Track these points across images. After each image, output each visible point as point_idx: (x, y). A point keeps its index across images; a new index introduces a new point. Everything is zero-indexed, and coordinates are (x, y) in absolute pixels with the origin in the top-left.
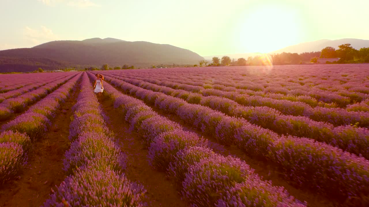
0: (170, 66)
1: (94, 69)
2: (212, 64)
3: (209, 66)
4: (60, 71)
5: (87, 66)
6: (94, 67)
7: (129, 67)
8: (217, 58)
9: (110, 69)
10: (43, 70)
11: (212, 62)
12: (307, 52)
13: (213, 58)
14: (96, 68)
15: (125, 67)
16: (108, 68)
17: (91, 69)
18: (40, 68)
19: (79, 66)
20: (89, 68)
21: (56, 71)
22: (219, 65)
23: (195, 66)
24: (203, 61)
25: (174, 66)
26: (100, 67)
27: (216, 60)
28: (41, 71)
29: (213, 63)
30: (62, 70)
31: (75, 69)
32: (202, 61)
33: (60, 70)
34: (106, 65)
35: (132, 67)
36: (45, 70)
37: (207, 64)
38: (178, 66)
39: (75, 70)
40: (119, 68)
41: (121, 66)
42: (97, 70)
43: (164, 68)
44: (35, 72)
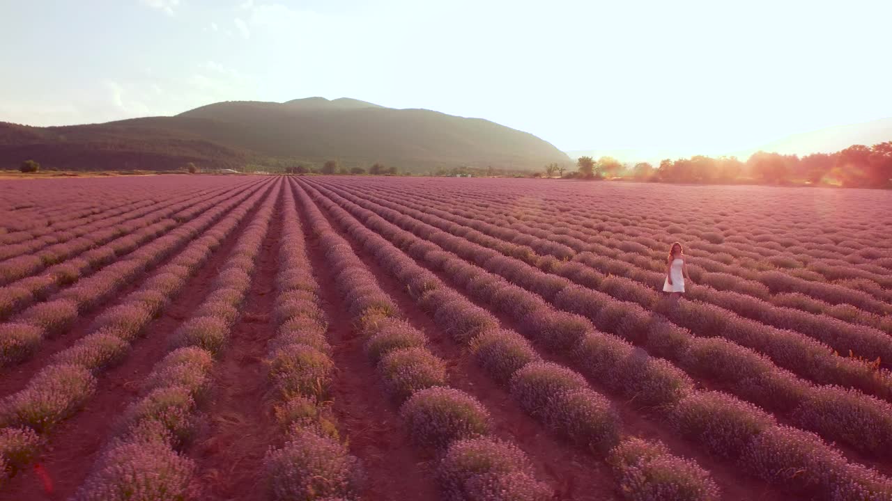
0: (481, 172)
1: (307, 172)
2: (576, 174)
3: (569, 177)
4: (233, 171)
5: (290, 164)
6: (307, 165)
7: (384, 169)
8: (590, 160)
9: (343, 172)
10: (195, 168)
11: (576, 169)
13: (580, 160)
14: (311, 169)
15: (376, 170)
16: (338, 170)
17: (299, 170)
19: (273, 160)
20: (295, 168)
21: (224, 171)
22: (590, 177)
23: (536, 175)
24: (556, 165)
25: (490, 171)
26: (321, 166)
27: (586, 163)
28: (192, 171)
29: (578, 172)
30: (238, 168)
31: (263, 167)
32: (553, 166)
33: (234, 168)
34: (334, 163)
35: (392, 171)
36: (201, 168)
37: (565, 172)
39: (265, 170)
40: (364, 171)
41: (366, 166)
42: (314, 172)
43: (465, 176)
44: (179, 171)
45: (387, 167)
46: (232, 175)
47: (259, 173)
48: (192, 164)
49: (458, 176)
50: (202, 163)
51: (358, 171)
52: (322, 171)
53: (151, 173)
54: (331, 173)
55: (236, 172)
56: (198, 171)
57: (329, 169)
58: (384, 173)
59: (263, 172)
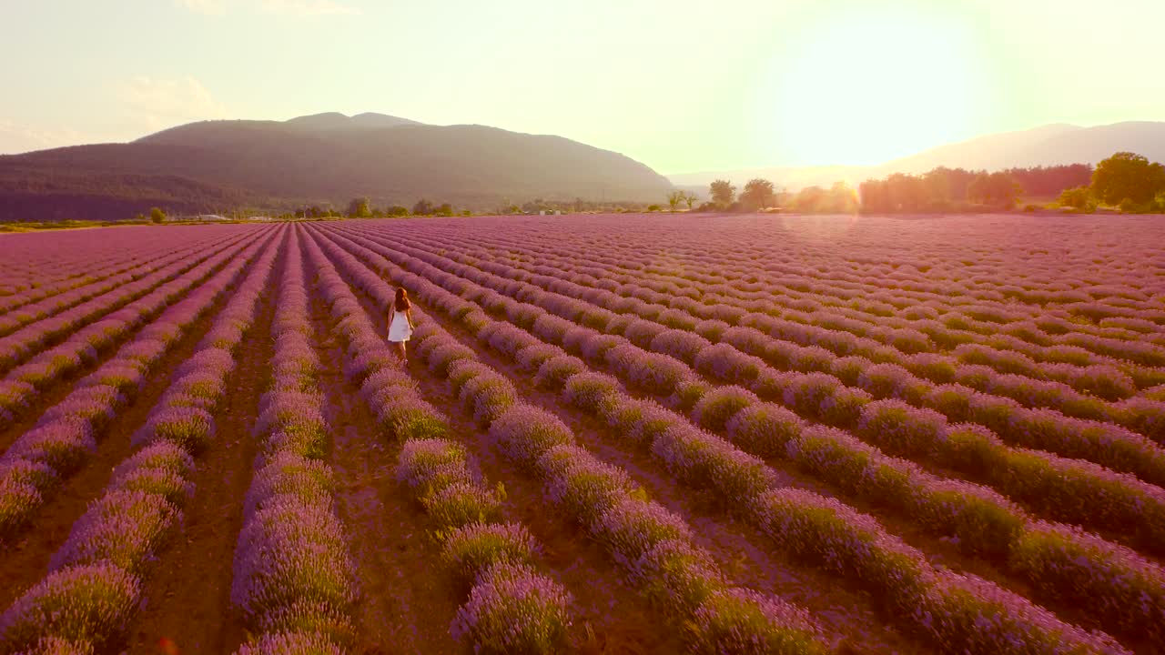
0: (565, 207)
1: (325, 214)
2: (710, 204)
3: (703, 209)
4: (218, 217)
5: (303, 204)
6: (325, 206)
7: (433, 207)
8: (727, 184)
9: (376, 213)
10: (162, 215)
11: (710, 198)
12: (1020, 166)
13: (713, 185)
14: (331, 211)
15: (422, 209)
16: (368, 210)
17: (314, 212)
18: (157, 210)
19: (272, 200)
20: (307, 210)
21: (205, 217)
22: (734, 209)
23: (653, 208)
24: (682, 193)
25: (579, 205)
26: (345, 206)
27: (721, 189)
28: (157, 220)
29: (714, 202)
30: (225, 213)
32: (678, 195)
33: (219, 213)
34: (363, 202)
35: (445, 210)
36: (171, 215)
37: (696, 205)
38: (592, 206)
39: (266, 215)
40: (404, 210)
41: (409, 205)
42: (334, 214)
43: (552, 213)
44: (139, 220)
45: (436, 204)
46: (216, 224)
47: (257, 218)
48: (156, 209)
49: (542, 213)
50: (175, 208)
51: (395, 212)
52: (346, 213)
53: (96, 224)
54: (359, 214)
55: (224, 218)
56: (166, 218)
57: (356, 210)
58: (434, 212)
59: (262, 218)
